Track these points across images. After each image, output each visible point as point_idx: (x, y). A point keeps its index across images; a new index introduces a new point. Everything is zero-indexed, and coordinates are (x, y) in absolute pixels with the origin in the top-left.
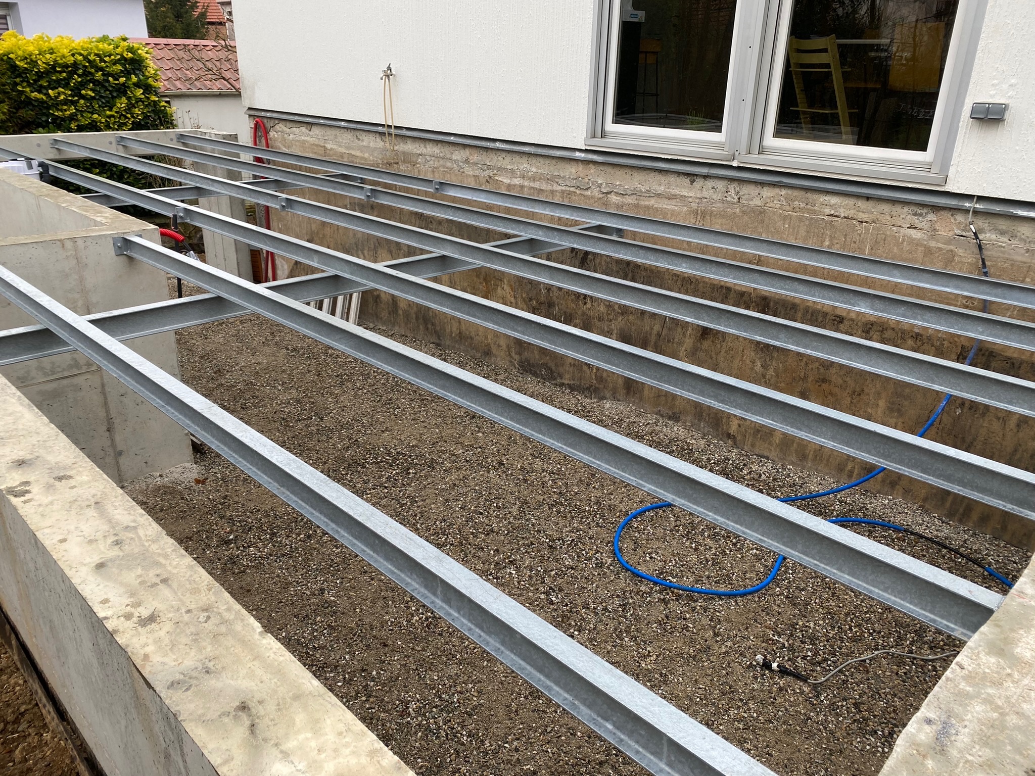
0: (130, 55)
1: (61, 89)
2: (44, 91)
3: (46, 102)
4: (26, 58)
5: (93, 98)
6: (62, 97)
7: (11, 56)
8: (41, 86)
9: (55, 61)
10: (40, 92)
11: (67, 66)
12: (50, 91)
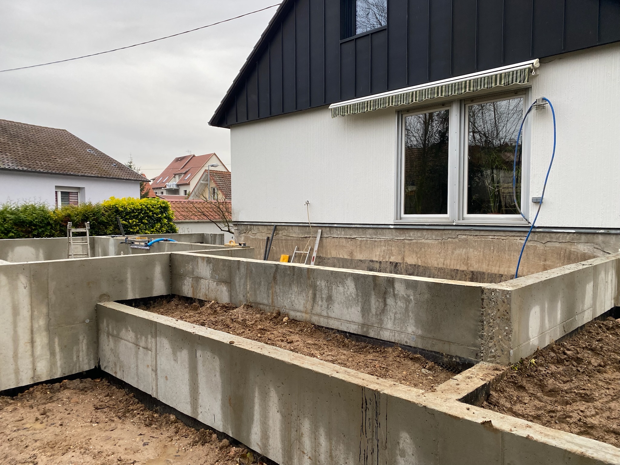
0: (164, 205)
1: (134, 220)
2: (128, 221)
3: (127, 225)
4: (122, 207)
5: (147, 224)
6: (134, 223)
7: (117, 206)
8: (126, 219)
9: (134, 208)
10: (125, 221)
11: (138, 210)
12: (130, 221)
